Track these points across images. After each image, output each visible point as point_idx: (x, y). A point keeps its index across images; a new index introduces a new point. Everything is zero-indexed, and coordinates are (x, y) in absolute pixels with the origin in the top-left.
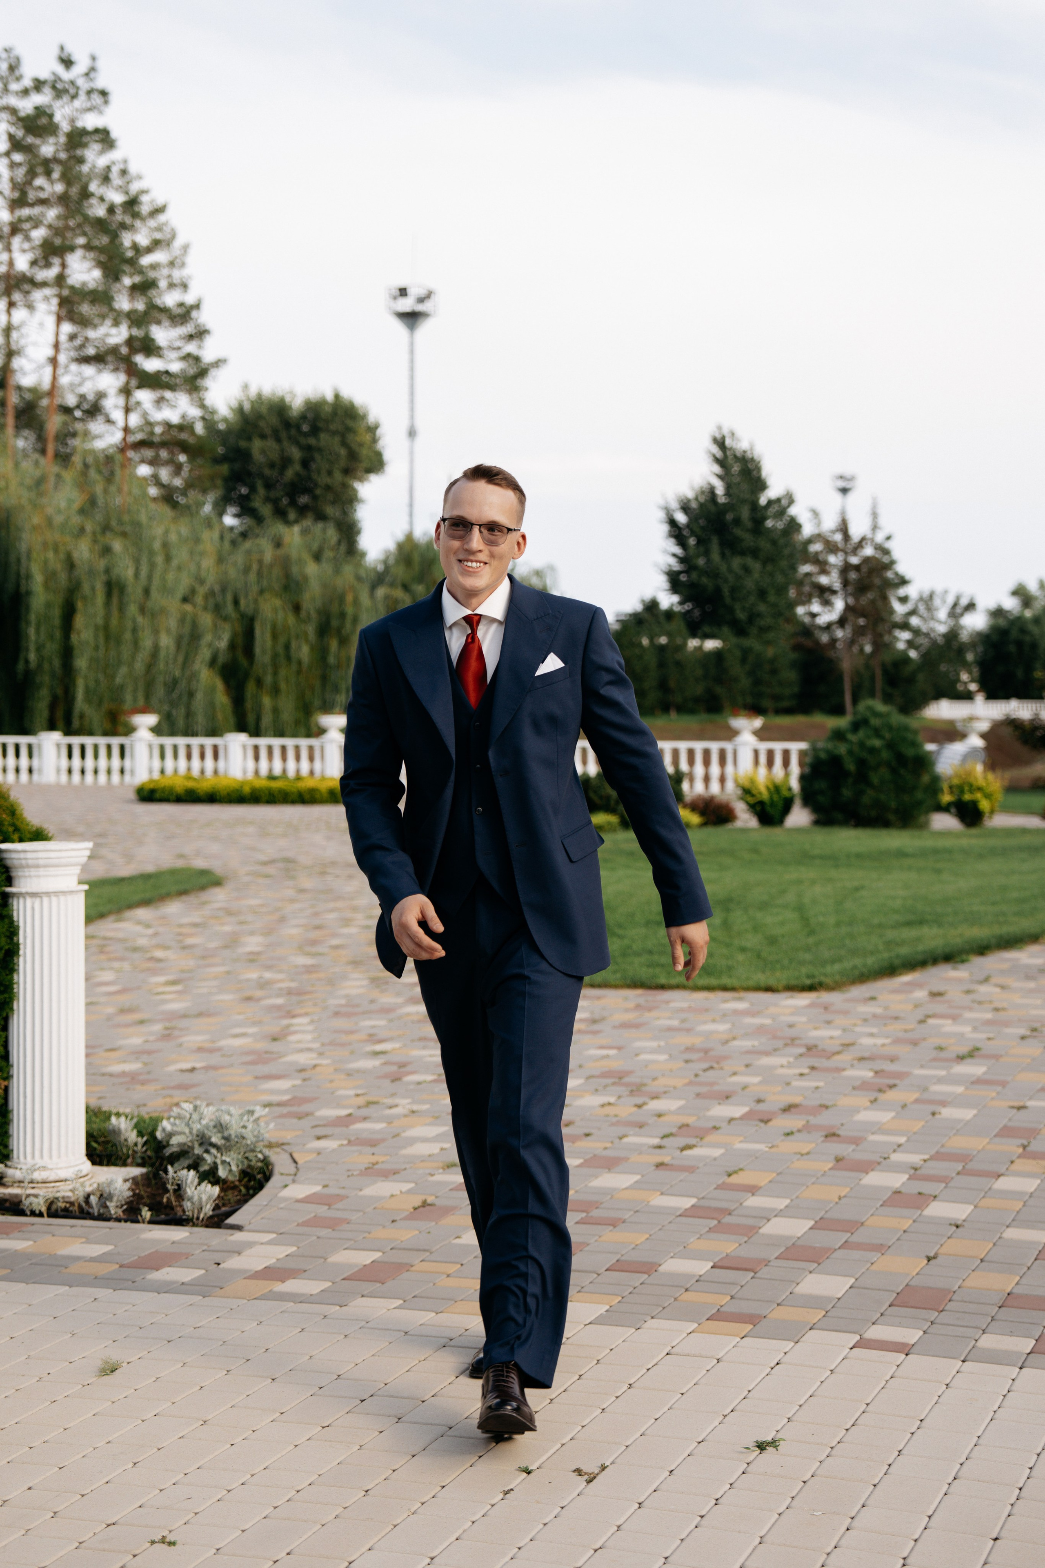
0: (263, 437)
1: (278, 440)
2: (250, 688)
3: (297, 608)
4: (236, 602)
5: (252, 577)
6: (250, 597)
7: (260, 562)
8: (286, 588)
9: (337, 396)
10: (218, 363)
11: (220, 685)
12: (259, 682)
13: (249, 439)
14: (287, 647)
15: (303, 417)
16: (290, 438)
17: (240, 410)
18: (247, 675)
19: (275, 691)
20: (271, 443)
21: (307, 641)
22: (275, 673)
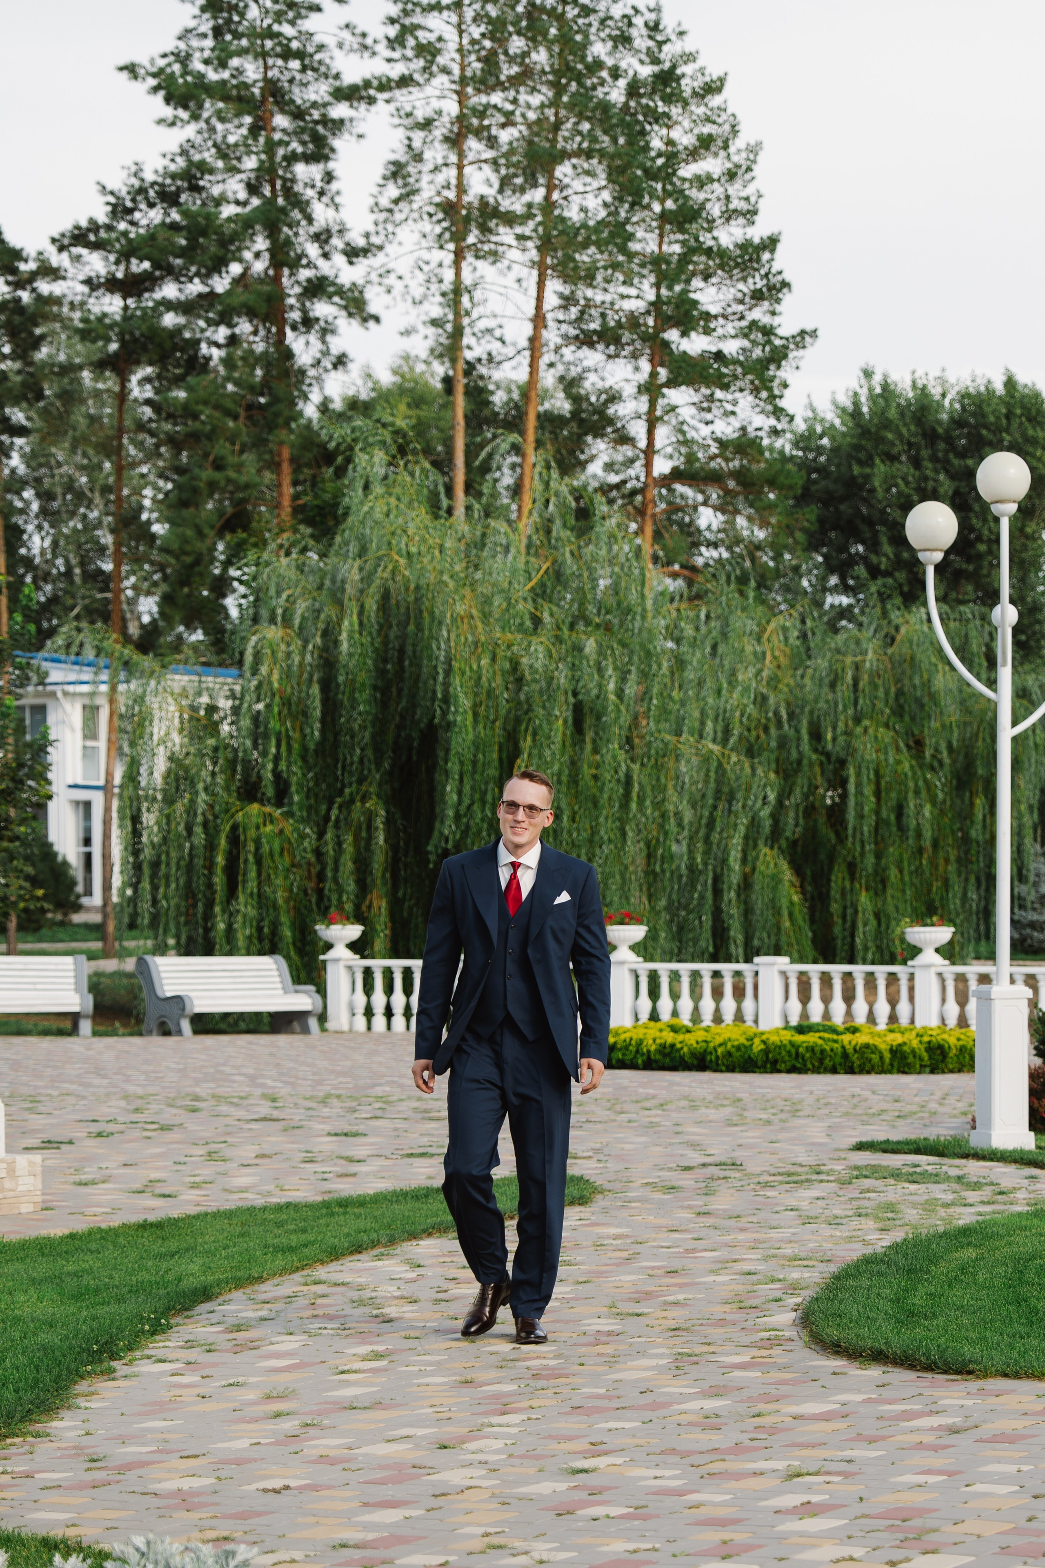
0: (892, 458)
1: (916, 463)
2: (838, 878)
3: (917, 745)
4: (816, 735)
5: (844, 689)
6: (841, 725)
7: (857, 667)
8: (899, 711)
9: (1010, 383)
10: (803, 337)
11: (788, 875)
12: (852, 868)
13: (868, 462)
14: (900, 810)
15: (958, 422)
16: (934, 459)
17: (856, 414)
18: (832, 859)
19: (878, 886)
20: (904, 467)
21: (933, 801)
22: (878, 856)
